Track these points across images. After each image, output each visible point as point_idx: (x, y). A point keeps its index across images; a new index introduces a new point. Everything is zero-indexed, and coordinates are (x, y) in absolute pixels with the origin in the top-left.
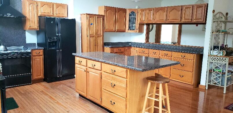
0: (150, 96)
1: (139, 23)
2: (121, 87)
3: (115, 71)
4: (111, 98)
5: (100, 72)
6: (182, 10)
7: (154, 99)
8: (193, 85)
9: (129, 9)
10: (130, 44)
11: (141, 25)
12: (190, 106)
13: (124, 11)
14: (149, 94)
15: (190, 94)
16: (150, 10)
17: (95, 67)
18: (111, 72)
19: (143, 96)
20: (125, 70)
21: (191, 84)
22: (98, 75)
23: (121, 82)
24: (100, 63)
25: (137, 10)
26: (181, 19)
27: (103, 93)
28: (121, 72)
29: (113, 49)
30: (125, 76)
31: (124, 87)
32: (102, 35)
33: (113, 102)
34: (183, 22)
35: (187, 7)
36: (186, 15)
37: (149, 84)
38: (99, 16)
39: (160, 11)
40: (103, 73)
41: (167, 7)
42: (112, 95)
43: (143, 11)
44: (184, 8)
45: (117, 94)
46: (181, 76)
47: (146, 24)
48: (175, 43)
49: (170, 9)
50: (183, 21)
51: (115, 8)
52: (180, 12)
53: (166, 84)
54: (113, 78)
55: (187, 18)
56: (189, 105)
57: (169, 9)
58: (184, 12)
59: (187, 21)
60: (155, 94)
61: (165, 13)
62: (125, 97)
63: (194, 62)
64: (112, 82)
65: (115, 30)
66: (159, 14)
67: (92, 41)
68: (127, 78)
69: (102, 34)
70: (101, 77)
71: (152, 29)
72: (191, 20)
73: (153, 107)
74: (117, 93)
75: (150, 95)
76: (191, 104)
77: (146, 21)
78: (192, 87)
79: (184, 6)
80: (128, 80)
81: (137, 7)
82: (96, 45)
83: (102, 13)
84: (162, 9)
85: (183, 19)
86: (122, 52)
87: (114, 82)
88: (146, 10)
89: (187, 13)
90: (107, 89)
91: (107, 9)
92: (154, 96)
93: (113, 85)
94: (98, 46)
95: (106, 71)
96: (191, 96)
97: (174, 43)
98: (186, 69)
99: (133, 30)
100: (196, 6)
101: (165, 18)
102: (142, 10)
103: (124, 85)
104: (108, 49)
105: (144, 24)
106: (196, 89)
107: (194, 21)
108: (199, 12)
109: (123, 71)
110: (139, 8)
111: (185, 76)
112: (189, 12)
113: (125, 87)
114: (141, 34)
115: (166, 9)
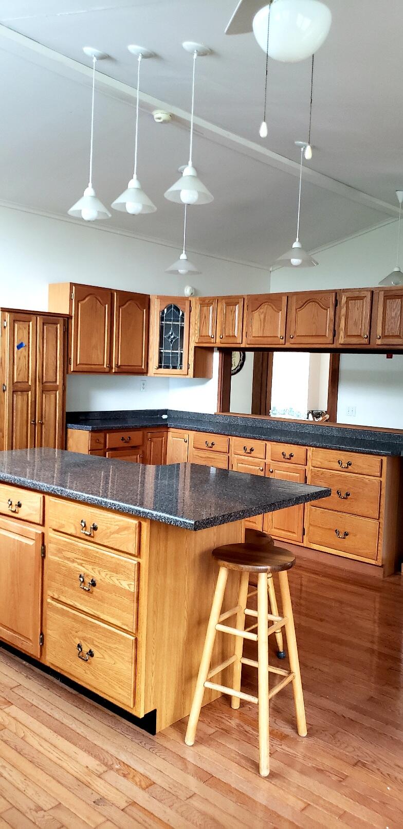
0: (225, 623)
1: (192, 345)
2: (116, 590)
3: (95, 528)
4: (80, 634)
5: (39, 530)
6: (336, 305)
7: (240, 633)
8: (382, 566)
9: (162, 298)
10: (165, 417)
11: (203, 352)
12: (375, 647)
13: (143, 301)
14: (223, 611)
15: (374, 602)
16: (231, 301)
17: (22, 513)
18: (81, 532)
19: (201, 621)
20: (135, 522)
21: (373, 562)
22: (31, 543)
23: (116, 569)
24: (41, 496)
25: (187, 298)
26: (334, 336)
27: (49, 613)
28: (117, 532)
29: (102, 435)
30: (133, 549)
31: (128, 593)
32: (61, 387)
33: (86, 649)
34: (340, 347)
35: (355, 296)
36: (350, 322)
37: (223, 574)
38: (49, 318)
39: (264, 308)
40: (51, 534)
41: (289, 296)
42: (83, 622)
43: (209, 305)
44: (344, 299)
45: (103, 616)
46: (342, 531)
47: (220, 349)
48: (319, 414)
49: (297, 301)
50: (341, 340)
51: (110, 292)
52: (330, 312)
53: (284, 575)
54: (86, 553)
55: (353, 331)
56: (369, 645)
57: (293, 300)
58: (343, 311)
59: (354, 341)
60: (243, 611)
61: (281, 316)
62: (132, 627)
63: (384, 485)
64: (82, 570)
65: (111, 368)
66: (262, 316)
67: (19, 406)
68: (139, 554)
69: (59, 382)
70: (44, 552)
71: (242, 365)
72: (366, 341)
73: (238, 660)
74: (103, 612)
75: (226, 615)
76: (376, 639)
77: (218, 340)
78: (378, 574)
79: (344, 291)
80: (144, 561)
81: (187, 292)
82: (36, 422)
83: (64, 308)
84: (273, 300)
85: (342, 334)
86: (135, 447)
87: (91, 572)
88: (218, 299)
89: (355, 314)
90: (63, 599)
91: (81, 292)
92: (241, 621)
93: (88, 580)
94: (42, 424)
95: (63, 526)
96: (375, 608)
97: (317, 415)
98: (356, 510)
99: (174, 368)
100: (382, 294)
101: (280, 333)
102: (205, 302)
103: (129, 585)
104: (80, 438)
105: (211, 350)
106: (392, 579)
107: (379, 342)
108: (393, 314)
109: (126, 528)
110: (195, 293)
111: (355, 536)
112: (360, 312)
113: (133, 589)
114: (203, 383)
115: (284, 299)
